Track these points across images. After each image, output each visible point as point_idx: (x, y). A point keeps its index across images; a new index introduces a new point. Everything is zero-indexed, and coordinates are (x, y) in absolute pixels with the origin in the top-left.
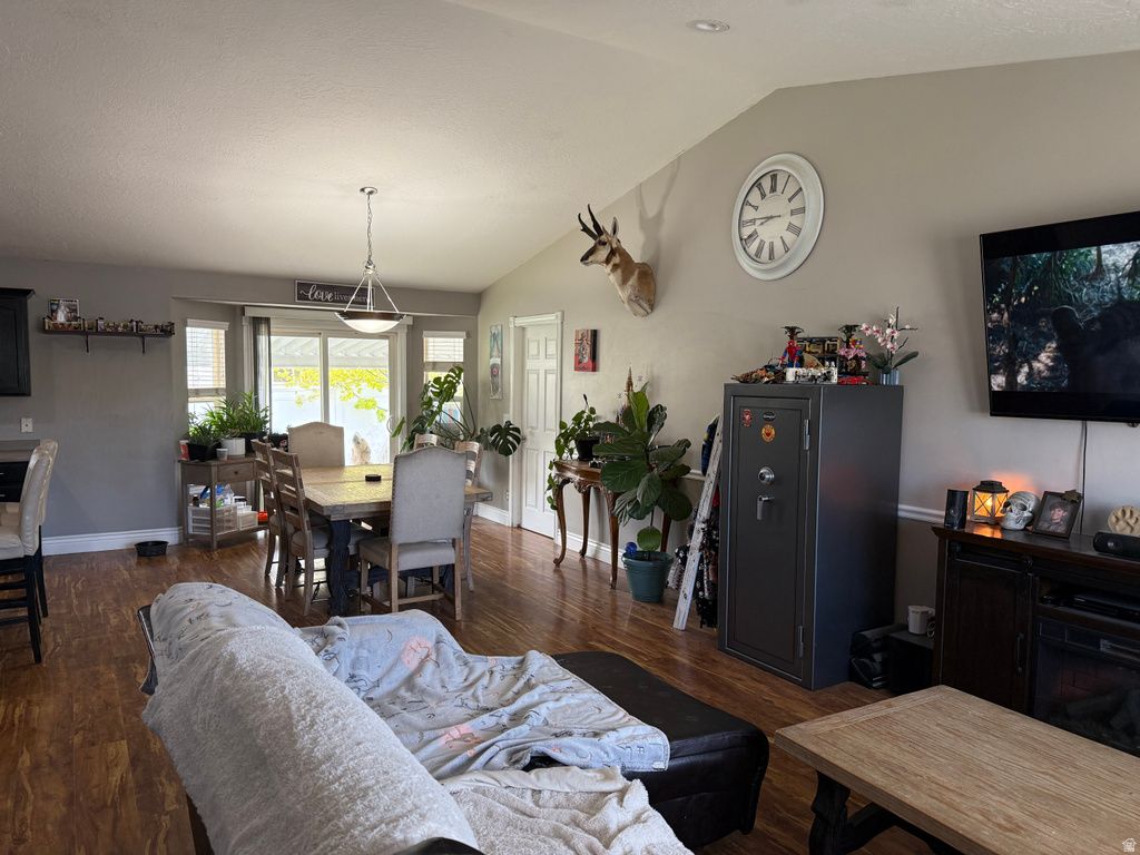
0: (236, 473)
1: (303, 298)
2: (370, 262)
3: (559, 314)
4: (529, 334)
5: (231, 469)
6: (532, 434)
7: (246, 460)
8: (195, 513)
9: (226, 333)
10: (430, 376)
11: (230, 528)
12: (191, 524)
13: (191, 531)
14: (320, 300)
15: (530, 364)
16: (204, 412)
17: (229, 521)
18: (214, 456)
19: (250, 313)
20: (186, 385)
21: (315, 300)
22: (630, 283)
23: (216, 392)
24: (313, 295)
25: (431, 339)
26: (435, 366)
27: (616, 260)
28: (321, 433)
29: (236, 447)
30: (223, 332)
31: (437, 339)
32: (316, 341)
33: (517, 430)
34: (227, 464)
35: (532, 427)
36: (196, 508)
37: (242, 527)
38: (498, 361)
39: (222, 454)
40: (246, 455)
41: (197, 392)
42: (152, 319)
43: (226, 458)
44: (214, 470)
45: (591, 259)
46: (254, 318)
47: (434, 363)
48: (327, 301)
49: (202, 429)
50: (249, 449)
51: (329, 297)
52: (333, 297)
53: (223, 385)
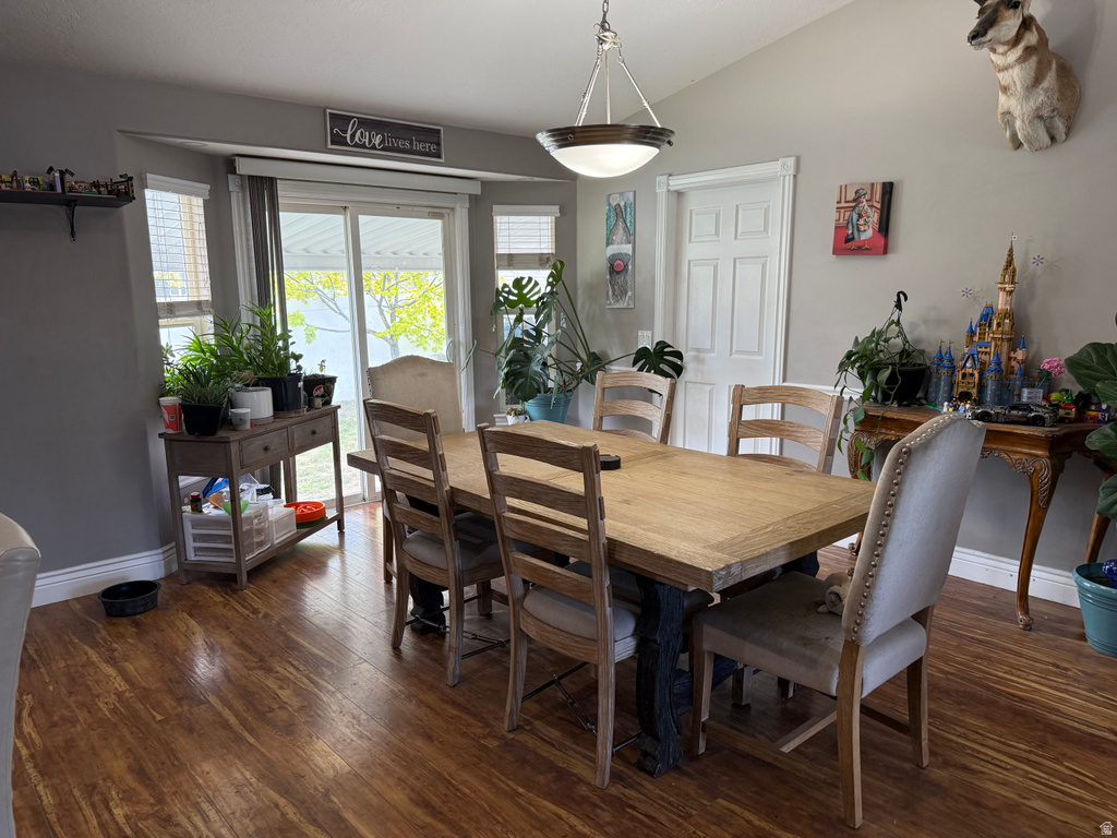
0: (266, 449)
1: (338, 140)
2: (604, 25)
3: (791, 161)
4: (693, 203)
5: (258, 443)
6: (698, 360)
7: (278, 425)
8: (195, 525)
9: (206, 203)
10: (505, 277)
11: (261, 544)
12: (190, 544)
13: (191, 556)
14: (363, 146)
15: (692, 251)
16: (185, 342)
17: (259, 532)
18: (231, 424)
19: (245, 168)
20: (153, 295)
21: (356, 145)
22: (1045, 84)
23: (199, 307)
24: (353, 136)
25: (505, 219)
26: (512, 261)
27: (1031, 38)
28: (422, 375)
29: (260, 403)
30: (200, 202)
31: (513, 218)
32: (338, 221)
33: (679, 355)
34: (253, 436)
35: (698, 350)
36: (197, 516)
37: (278, 538)
38: (627, 249)
39: (242, 420)
40: (275, 416)
41: (171, 309)
42: (88, 171)
43: (248, 426)
44: (234, 448)
45: (991, 34)
46: (251, 178)
47: (511, 256)
48: (374, 148)
49: (186, 373)
50: (280, 405)
51: (377, 140)
52: (382, 142)
53: (206, 295)
